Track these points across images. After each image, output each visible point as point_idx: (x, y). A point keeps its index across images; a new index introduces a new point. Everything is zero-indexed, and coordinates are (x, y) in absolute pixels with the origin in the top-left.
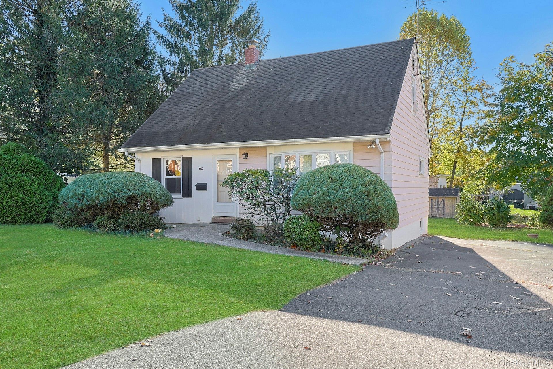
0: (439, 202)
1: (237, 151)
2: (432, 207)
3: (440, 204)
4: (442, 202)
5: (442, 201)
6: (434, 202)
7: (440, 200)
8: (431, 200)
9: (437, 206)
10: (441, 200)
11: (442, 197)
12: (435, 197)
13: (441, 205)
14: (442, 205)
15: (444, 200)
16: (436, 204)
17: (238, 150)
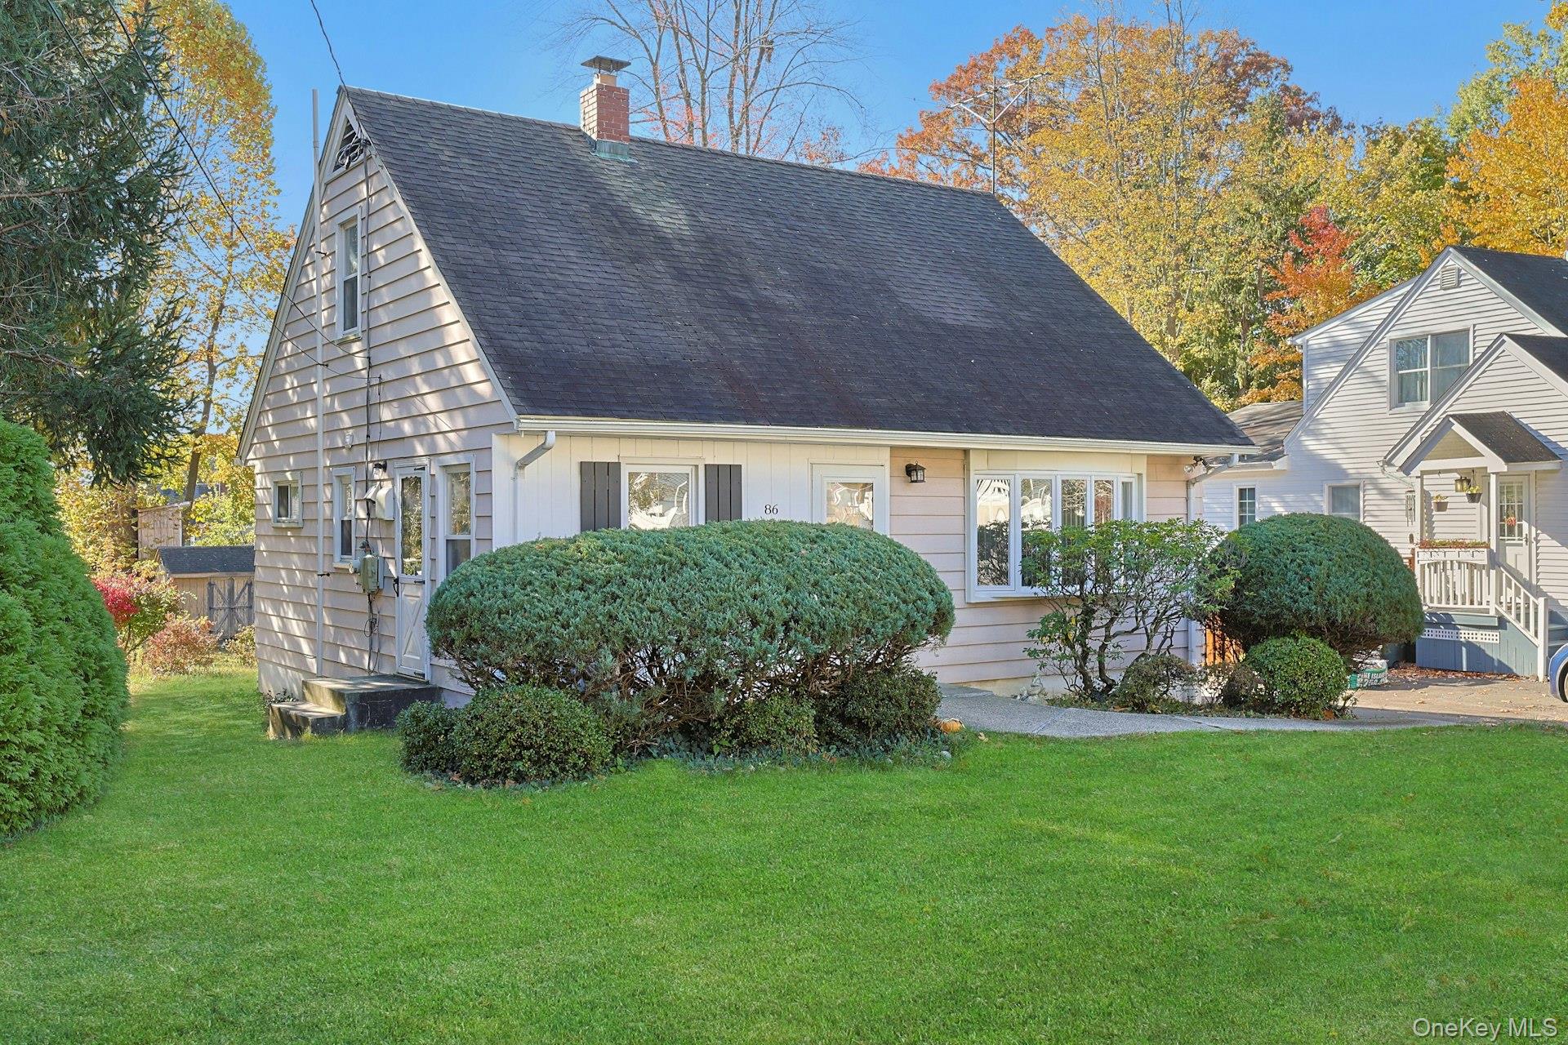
0: (237, 591)
1: (886, 455)
2: (210, 608)
3: (239, 598)
4: (246, 591)
5: (243, 590)
6: (219, 591)
7: (239, 585)
8: (210, 584)
9: (230, 602)
10: (241, 586)
11: (246, 573)
12: (224, 574)
13: (241, 600)
14: (243, 601)
15: (250, 585)
16: (226, 597)
17: (887, 453)
